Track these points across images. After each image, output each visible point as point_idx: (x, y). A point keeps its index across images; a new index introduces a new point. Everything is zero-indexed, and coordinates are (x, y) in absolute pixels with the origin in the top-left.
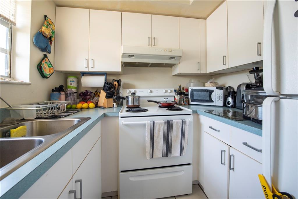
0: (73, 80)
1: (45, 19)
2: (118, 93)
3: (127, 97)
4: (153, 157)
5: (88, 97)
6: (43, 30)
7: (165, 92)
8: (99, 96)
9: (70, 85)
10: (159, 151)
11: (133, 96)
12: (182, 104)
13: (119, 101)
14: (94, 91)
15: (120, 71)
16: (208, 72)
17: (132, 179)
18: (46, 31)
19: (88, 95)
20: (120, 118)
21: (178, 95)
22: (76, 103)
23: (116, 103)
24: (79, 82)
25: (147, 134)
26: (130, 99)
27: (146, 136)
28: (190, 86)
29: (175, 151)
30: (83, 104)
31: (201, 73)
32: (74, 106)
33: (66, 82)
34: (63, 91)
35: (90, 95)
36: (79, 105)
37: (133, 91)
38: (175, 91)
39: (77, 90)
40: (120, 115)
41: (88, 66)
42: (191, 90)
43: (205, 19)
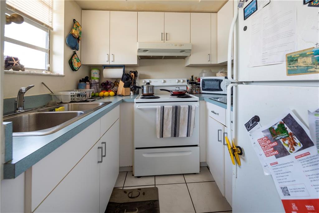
0: (96, 72)
1: (74, 22)
2: (135, 83)
3: (143, 87)
4: (162, 137)
5: (109, 86)
6: (73, 32)
7: (178, 82)
8: (118, 86)
9: (93, 76)
10: (168, 132)
11: (147, 86)
12: (194, 93)
13: (136, 90)
14: (113, 81)
15: (137, 64)
16: (218, 63)
17: (145, 155)
18: (76, 33)
19: (109, 85)
20: (135, 104)
21: (190, 85)
22: (98, 92)
23: (133, 91)
24: (101, 74)
25: (157, 116)
26: (145, 88)
27: (157, 118)
28: (202, 76)
29: (183, 133)
30: (104, 93)
31: (212, 63)
32: (97, 94)
33: (90, 73)
34: (88, 81)
35: (110, 84)
36: (101, 94)
37: (148, 81)
38: (188, 81)
39: (99, 80)
40: (135, 100)
41: (109, 61)
42: (203, 79)
43: (216, 12)
